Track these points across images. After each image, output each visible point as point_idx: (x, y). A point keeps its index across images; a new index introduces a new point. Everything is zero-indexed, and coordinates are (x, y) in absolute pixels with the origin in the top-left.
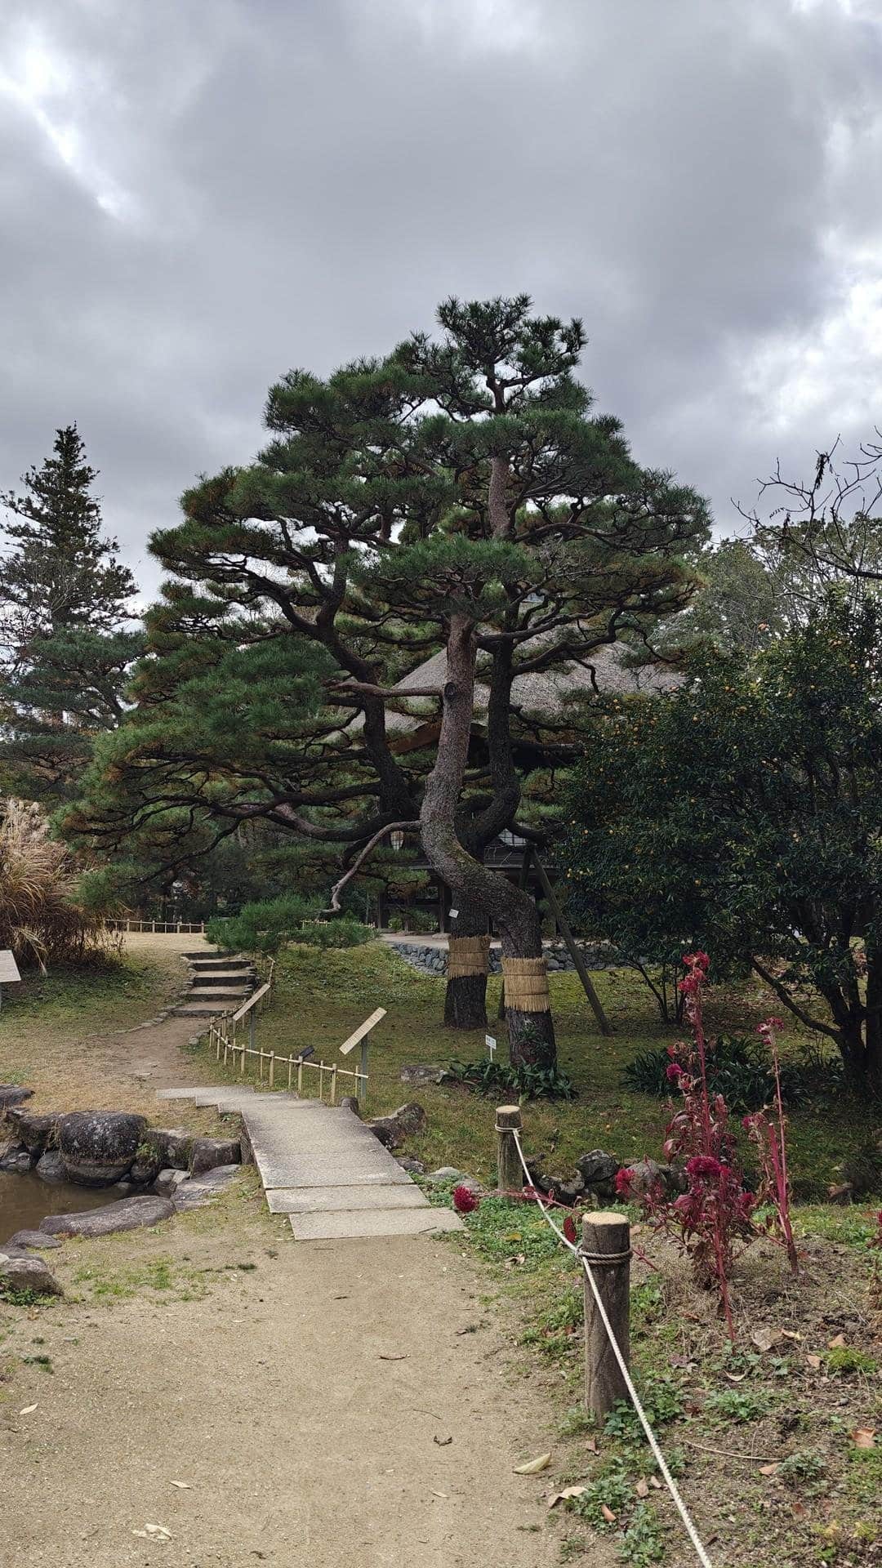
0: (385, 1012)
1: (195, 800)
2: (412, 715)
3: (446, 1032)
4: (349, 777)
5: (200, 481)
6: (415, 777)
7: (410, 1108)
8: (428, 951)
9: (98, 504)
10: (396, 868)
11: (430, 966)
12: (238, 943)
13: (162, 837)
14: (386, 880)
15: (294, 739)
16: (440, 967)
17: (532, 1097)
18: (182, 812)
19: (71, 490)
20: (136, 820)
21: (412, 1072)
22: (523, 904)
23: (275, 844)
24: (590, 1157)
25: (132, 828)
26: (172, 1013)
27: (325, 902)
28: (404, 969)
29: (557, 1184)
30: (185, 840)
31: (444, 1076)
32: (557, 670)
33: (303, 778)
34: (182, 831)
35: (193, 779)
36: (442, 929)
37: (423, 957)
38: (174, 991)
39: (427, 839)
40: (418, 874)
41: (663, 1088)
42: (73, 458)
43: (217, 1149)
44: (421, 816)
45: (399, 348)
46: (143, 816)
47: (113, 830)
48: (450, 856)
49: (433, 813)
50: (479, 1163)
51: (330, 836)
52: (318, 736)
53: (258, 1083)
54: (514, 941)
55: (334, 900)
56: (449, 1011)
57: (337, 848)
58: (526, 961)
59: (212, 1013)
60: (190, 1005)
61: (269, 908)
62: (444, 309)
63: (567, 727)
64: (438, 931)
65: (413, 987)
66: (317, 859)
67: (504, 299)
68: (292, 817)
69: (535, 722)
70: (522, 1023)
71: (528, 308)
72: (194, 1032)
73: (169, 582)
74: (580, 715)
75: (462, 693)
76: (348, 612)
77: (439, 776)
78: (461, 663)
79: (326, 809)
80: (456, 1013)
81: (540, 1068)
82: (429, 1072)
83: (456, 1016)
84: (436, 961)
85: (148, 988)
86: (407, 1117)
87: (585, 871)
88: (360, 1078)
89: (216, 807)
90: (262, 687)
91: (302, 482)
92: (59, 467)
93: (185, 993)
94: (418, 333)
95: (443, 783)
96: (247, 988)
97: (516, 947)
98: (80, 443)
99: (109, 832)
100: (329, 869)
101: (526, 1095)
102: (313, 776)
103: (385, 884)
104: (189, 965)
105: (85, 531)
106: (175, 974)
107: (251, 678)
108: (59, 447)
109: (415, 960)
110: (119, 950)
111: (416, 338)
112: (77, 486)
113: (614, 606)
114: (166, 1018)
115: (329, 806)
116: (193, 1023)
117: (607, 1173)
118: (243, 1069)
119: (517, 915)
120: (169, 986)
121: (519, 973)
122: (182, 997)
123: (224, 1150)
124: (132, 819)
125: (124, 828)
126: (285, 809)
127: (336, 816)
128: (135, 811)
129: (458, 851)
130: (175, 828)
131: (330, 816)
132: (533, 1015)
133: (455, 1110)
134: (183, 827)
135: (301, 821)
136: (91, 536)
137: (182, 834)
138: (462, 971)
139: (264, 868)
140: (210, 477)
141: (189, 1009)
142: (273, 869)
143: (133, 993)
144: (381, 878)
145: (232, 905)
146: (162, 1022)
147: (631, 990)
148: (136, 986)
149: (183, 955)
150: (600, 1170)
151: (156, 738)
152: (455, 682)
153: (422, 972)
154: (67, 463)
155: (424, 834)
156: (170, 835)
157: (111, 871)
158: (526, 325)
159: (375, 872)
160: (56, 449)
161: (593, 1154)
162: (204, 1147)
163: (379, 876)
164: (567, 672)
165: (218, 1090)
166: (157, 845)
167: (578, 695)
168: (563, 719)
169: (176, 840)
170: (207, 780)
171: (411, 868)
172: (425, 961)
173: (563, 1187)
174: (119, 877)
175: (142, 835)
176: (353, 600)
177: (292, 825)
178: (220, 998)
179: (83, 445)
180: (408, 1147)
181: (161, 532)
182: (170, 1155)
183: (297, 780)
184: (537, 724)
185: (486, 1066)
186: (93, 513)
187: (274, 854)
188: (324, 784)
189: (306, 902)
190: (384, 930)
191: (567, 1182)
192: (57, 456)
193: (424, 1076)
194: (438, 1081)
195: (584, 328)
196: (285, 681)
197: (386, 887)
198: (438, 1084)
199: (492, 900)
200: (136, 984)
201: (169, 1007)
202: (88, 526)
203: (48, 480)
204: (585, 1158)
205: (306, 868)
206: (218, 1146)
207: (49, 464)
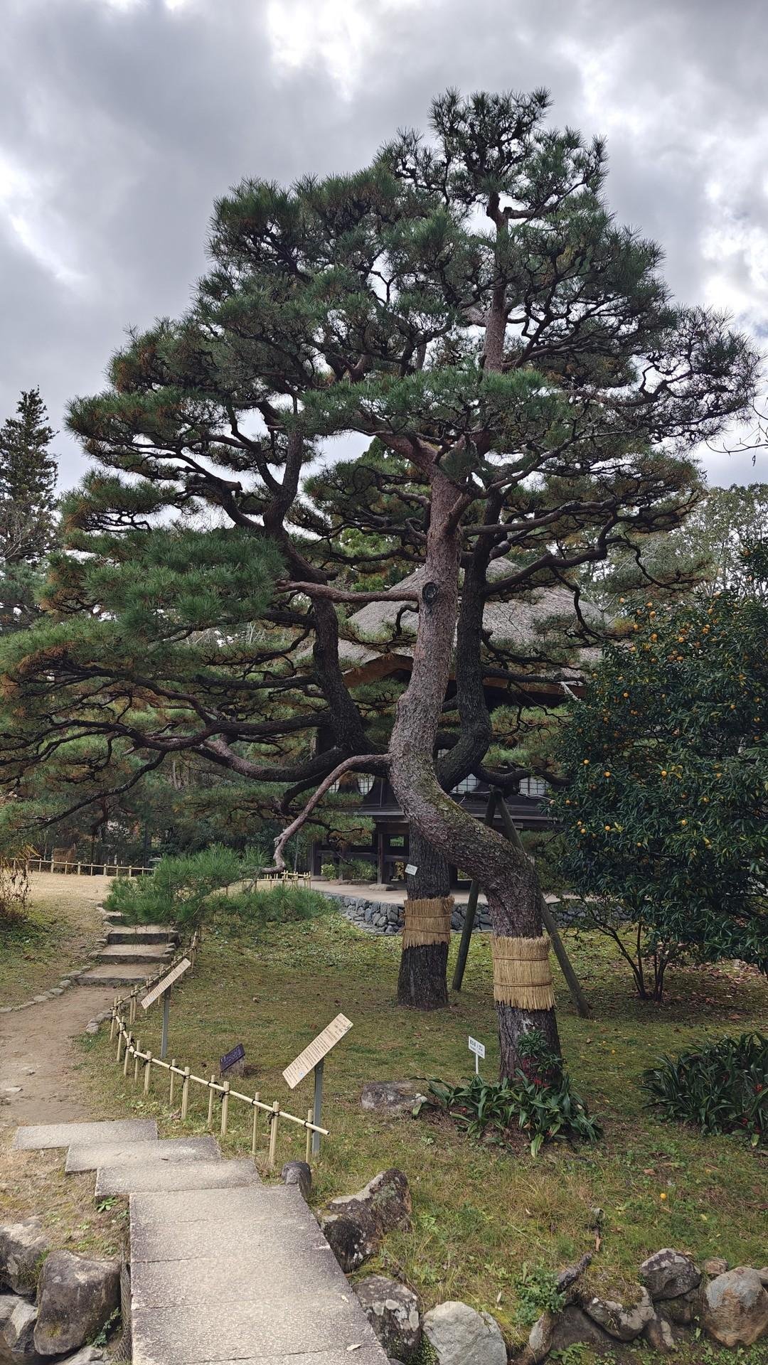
0: (349, 1024)
1: (111, 728)
2: (363, 643)
3: (401, 1011)
4: (291, 711)
5: (129, 337)
6: (363, 713)
7: (387, 1179)
8: (368, 905)
9: (56, 461)
10: (339, 814)
11: (371, 921)
12: (147, 913)
13: (75, 771)
14: (327, 827)
15: (231, 665)
16: (381, 923)
17: (548, 1142)
18: (96, 742)
19: (30, 448)
20: (42, 749)
21: (378, 1094)
22: (520, 866)
23: (210, 784)
24: (657, 1262)
25: (37, 759)
26: (76, 980)
27: (265, 859)
28: (343, 925)
29: (615, 1314)
30: (103, 775)
31: (423, 1104)
32: (522, 599)
33: (241, 711)
34: (97, 765)
35: (113, 705)
36: (380, 879)
37: (362, 911)
38: (83, 950)
39: (398, 778)
40: (363, 820)
41: (707, 1118)
42: (33, 419)
43: (79, 1285)
44: (391, 749)
45: (382, 152)
46: (50, 745)
47: (13, 760)
48: (430, 801)
49: (407, 745)
50: (496, 1278)
51: (267, 776)
52: (258, 663)
53: (165, 1113)
54: (509, 915)
55: (277, 856)
56: (403, 985)
57: (276, 789)
58: (525, 941)
59: (125, 983)
60: (99, 969)
61: (190, 865)
62: (441, 106)
63: (539, 660)
64: (374, 880)
65: (354, 948)
66: (252, 802)
67: (516, 93)
68: (226, 753)
69: (504, 652)
70: (519, 1023)
71: (546, 109)
72: (96, 1012)
73: (93, 473)
74: (555, 645)
75: (444, 596)
76: (298, 524)
77: (415, 699)
78: (443, 560)
79: (264, 746)
80: (413, 989)
81: (550, 1094)
82: (402, 1096)
83: (413, 993)
84: (377, 916)
85: (53, 946)
86: (384, 1195)
87: (612, 826)
88: (313, 1131)
89: (138, 738)
90: (194, 576)
91: (255, 306)
92: (20, 426)
93: (95, 953)
94: (406, 132)
95: (419, 709)
96: (168, 947)
97: (512, 923)
98: (42, 405)
99: (9, 762)
100: (264, 813)
101: (539, 1139)
102: (252, 709)
103: (327, 832)
104: (104, 918)
105: (42, 487)
106: (88, 929)
107: (181, 568)
108: (23, 408)
109: (354, 914)
110: (23, 901)
111: (405, 139)
112: (38, 445)
113: (598, 524)
114: (67, 988)
115: (268, 743)
116: (97, 997)
117: (682, 1287)
118: (146, 1087)
119: (514, 880)
120: (77, 942)
121: (515, 957)
122: (92, 958)
123: (92, 1286)
124: (37, 748)
125: (27, 759)
126: (217, 743)
127: (275, 755)
128: (40, 738)
129: (440, 795)
130: (90, 761)
131: (267, 755)
132: (534, 1013)
133: (448, 1168)
134: (99, 759)
135: (236, 758)
136: (48, 491)
137: (98, 769)
138: (421, 939)
139: (193, 810)
140: (141, 333)
141: (97, 976)
142: (203, 811)
143: (32, 953)
144: (323, 825)
145: (165, 846)
146: (61, 994)
147: (591, 954)
148: (38, 944)
149: (99, 905)
150: (672, 1282)
151: (58, 642)
152: (437, 582)
153: (361, 929)
154: (28, 423)
155: (395, 771)
156: (85, 769)
157: (14, 809)
158: (539, 140)
159: (316, 818)
160: (20, 410)
161: (662, 1257)
162: (57, 1279)
163: (320, 823)
164: (533, 601)
165: (104, 1130)
166: (69, 780)
167: (556, 622)
168: (535, 650)
169: (92, 775)
170: (130, 706)
171: (356, 813)
172: (363, 915)
173: (624, 1318)
174: (24, 817)
175: (52, 769)
176: (303, 510)
177: (225, 762)
178: (137, 960)
179: (45, 408)
180: (387, 1255)
181: (81, 401)
182: (11, 1271)
183: (232, 713)
184: (507, 654)
185: (479, 1091)
186: (52, 469)
187: (205, 794)
188: (263, 719)
189: (241, 857)
190: (317, 877)
191: (629, 1309)
192: (19, 417)
193: (394, 1103)
194: (415, 1112)
195: (607, 150)
196: (224, 570)
197: (328, 835)
198: (415, 1118)
199: (483, 860)
200: (39, 942)
201: (74, 973)
202: (45, 481)
203: (9, 437)
204: (651, 1264)
205: (240, 811)
206: (82, 1278)
207: (10, 423)
